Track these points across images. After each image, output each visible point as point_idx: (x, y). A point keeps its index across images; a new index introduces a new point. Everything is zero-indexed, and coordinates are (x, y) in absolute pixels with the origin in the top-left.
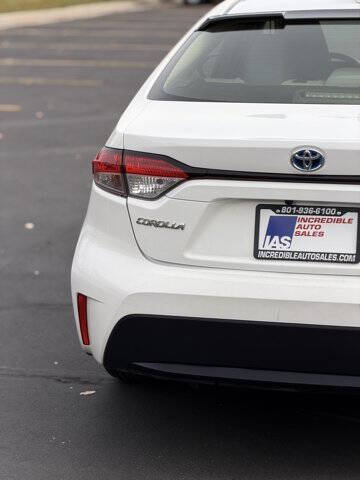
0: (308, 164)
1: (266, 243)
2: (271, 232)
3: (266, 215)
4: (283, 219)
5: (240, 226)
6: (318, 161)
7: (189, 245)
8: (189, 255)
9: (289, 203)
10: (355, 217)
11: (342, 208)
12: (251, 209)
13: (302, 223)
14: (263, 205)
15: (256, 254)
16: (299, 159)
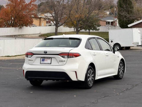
3: (42, 59)
4: (43, 59)
7: (33, 63)
8: (34, 64)
9: (44, 57)
10: (51, 59)
11: (50, 58)
12: (40, 58)
13: (45, 59)
14: (41, 58)
15: (40, 63)
16: (45, 52)
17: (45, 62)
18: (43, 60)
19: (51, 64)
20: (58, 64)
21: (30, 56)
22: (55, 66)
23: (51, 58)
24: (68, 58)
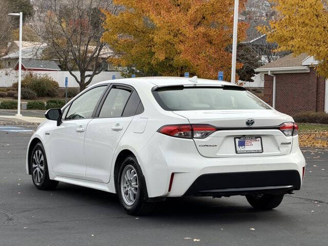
0: (250, 124)
2: (239, 145)
3: (237, 140)
5: (230, 144)
6: (253, 122)
10: (259, 139)
12: (233, 139)
13: (247, 142)
14: (236, 137)
15: (237, 152)
17: (247, 148)
19: (263, 151)
20: (278, 153)
23: (259, 136)
24: (293, 135)
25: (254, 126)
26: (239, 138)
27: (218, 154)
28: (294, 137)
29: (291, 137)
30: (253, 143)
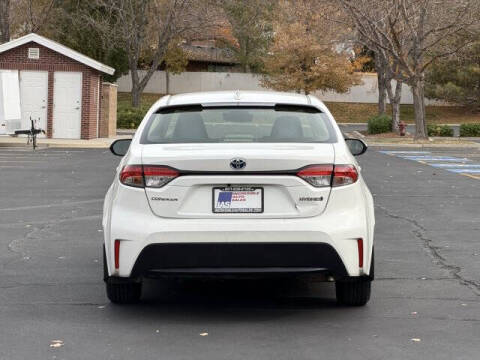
0: (238, 167)
1: (218, 206)
2: (220, 200)
3: (218, 192)
4: (226, 192)
5: (204, 198)
6: (242, 164)
7: (179, 209)
9: (229, 186)
10: (260, 191)
11: (254, 187)
12: (210, 189)
13: (235, 195)
14: (216, 187)
15: (214, 211)
16: (234, 164)
17: (234, 205)
18: (225, 198)
19: (262, 211)
20: (294, 213)
21: (156, 182)
22: (282, 222)
23: (261, 187)
24: (331, 185)
25: (245, 169)
26: (221, 189)
27: (179, 213)
28: (333, 189)
29: (329, 188)
30: (246, 196)
